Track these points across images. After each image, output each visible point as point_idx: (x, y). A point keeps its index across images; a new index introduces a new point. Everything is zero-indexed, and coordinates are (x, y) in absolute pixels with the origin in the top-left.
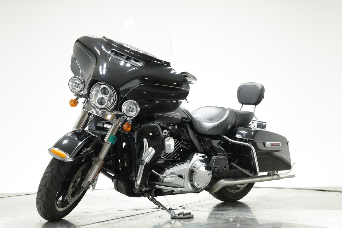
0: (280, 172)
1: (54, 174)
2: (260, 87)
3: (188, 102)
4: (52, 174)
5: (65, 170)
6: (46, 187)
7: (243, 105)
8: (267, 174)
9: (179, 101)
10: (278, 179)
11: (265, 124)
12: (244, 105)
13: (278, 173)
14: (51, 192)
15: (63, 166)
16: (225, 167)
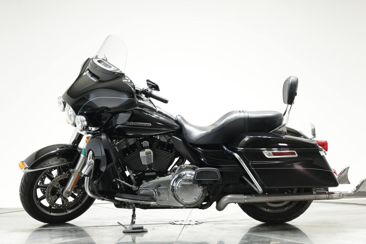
10: (328, 198)
13: (328, 191)
16: (214, 181)
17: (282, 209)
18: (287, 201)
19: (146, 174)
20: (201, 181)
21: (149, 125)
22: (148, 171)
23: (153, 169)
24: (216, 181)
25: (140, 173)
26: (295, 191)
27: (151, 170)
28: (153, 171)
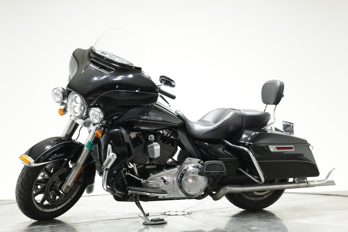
0: (309, 179)
1: (23, 178)
2: (278, 84)
3: (169, 106)
4: (22, 178)
6: (18, 190)
7: (267, 105)
8: (292, 181)
10: (307, 187)
11: (292, 125)
13: (306, 180)
16: (220, 173)
17: (262, 197)
18: (269, 190)
19: (147, 167)
20: (209, 173)
21: (160, 120)
22: (149, 165)
23: (154, 162)
24: (222, 173)
25: (141, 167)
26: (276, 181)
27: (151, 163)
28: (153, 164)
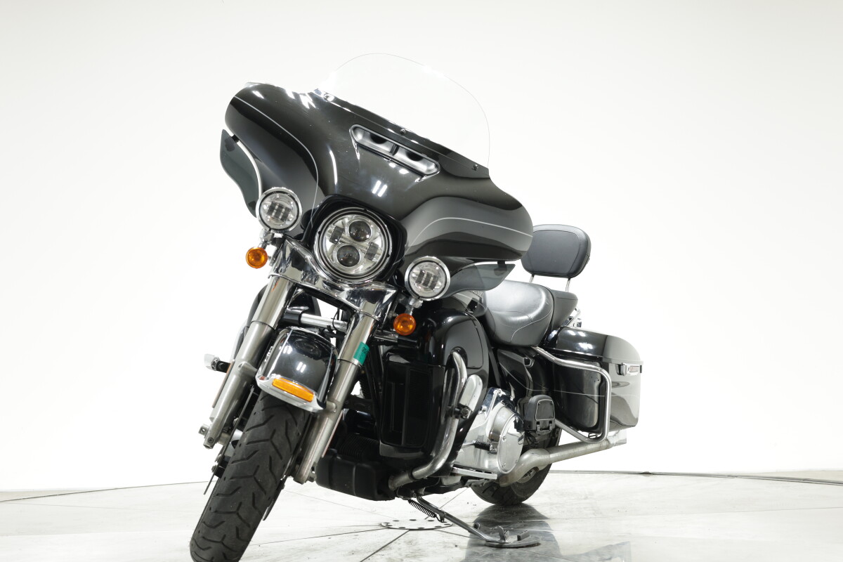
2: (584, 237)
5: (299, 434)
7: (533, 276)
9: (506, 263)
12: (536, 276)
14: (265, 493)
15: (296, 424)
16: (550, 422)
